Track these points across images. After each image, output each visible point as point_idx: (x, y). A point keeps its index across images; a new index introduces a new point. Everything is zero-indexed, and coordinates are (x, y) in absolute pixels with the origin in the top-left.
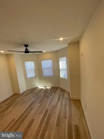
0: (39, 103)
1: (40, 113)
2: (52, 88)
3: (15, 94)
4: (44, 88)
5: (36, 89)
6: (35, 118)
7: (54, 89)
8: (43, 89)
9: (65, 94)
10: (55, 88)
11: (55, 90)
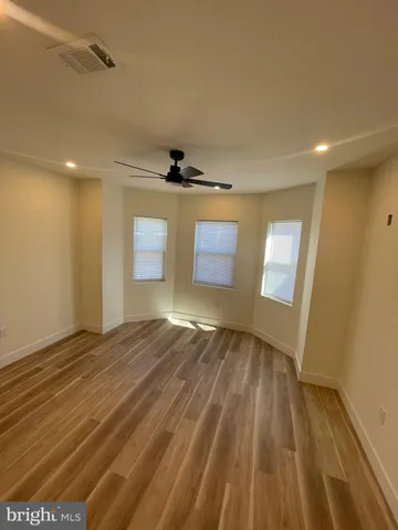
0: (181, 377)
1: (192, 416)
2: (221, 331)
3: (84, 331)
4: (192, 327)
5: (160, 325)
6: (174, 428)
7: (230, 337)
8: (187, 328)
9: (276, 362)
10: (233, 331)
11: (233, 341)
